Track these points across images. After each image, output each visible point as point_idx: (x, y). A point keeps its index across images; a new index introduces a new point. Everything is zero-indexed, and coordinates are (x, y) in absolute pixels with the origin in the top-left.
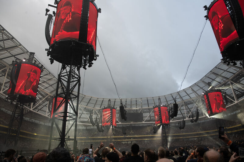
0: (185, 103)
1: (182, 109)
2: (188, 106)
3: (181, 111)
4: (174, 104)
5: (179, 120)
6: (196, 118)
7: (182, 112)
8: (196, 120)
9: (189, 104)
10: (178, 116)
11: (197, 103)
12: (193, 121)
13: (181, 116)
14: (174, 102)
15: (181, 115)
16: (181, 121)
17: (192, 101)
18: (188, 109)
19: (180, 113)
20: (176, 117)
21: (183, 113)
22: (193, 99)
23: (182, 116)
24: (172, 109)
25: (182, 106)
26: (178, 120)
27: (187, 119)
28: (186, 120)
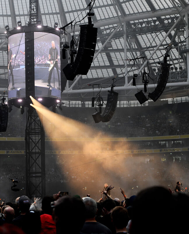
0: (128, 24)
1: (115, 47)
2: (139, 37)
3: (112, 54)
4: (83, 27)
5: (96, 90)
6: (156, 85)
7: (114, 59)
8: (156, 95)
9: (142, 31)
10: (92, 74)
11: (173, 33)
12: (146, 95)
13: (108, 73)
14: (86, 20)
15: (110, 70)
16: (104, 92)
17: (154, 21)
18: (135, 50)
19: (107, 64)
20: (84, 77)
21: (116, 63)
22: (160, 13)
23: (112, 74)
24: (73, 42)
25: (117, 36)
26: (93, 86)
27: (128, 86)
28: (120, 91)
